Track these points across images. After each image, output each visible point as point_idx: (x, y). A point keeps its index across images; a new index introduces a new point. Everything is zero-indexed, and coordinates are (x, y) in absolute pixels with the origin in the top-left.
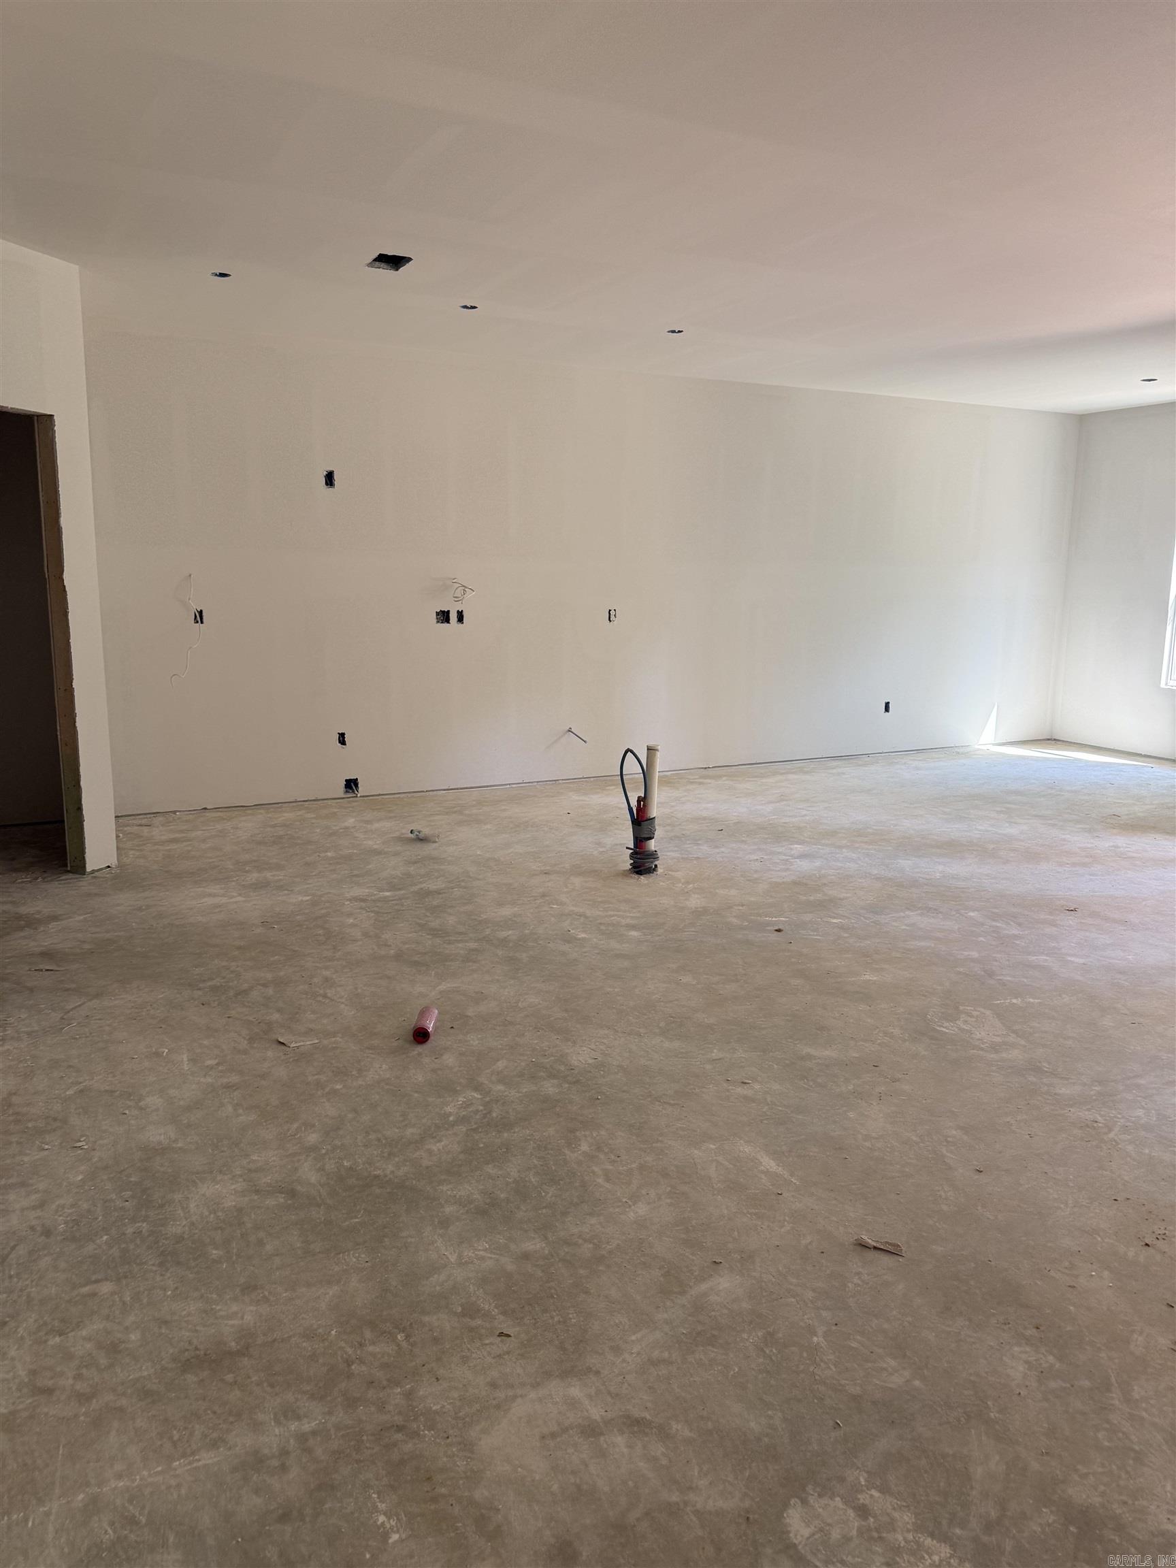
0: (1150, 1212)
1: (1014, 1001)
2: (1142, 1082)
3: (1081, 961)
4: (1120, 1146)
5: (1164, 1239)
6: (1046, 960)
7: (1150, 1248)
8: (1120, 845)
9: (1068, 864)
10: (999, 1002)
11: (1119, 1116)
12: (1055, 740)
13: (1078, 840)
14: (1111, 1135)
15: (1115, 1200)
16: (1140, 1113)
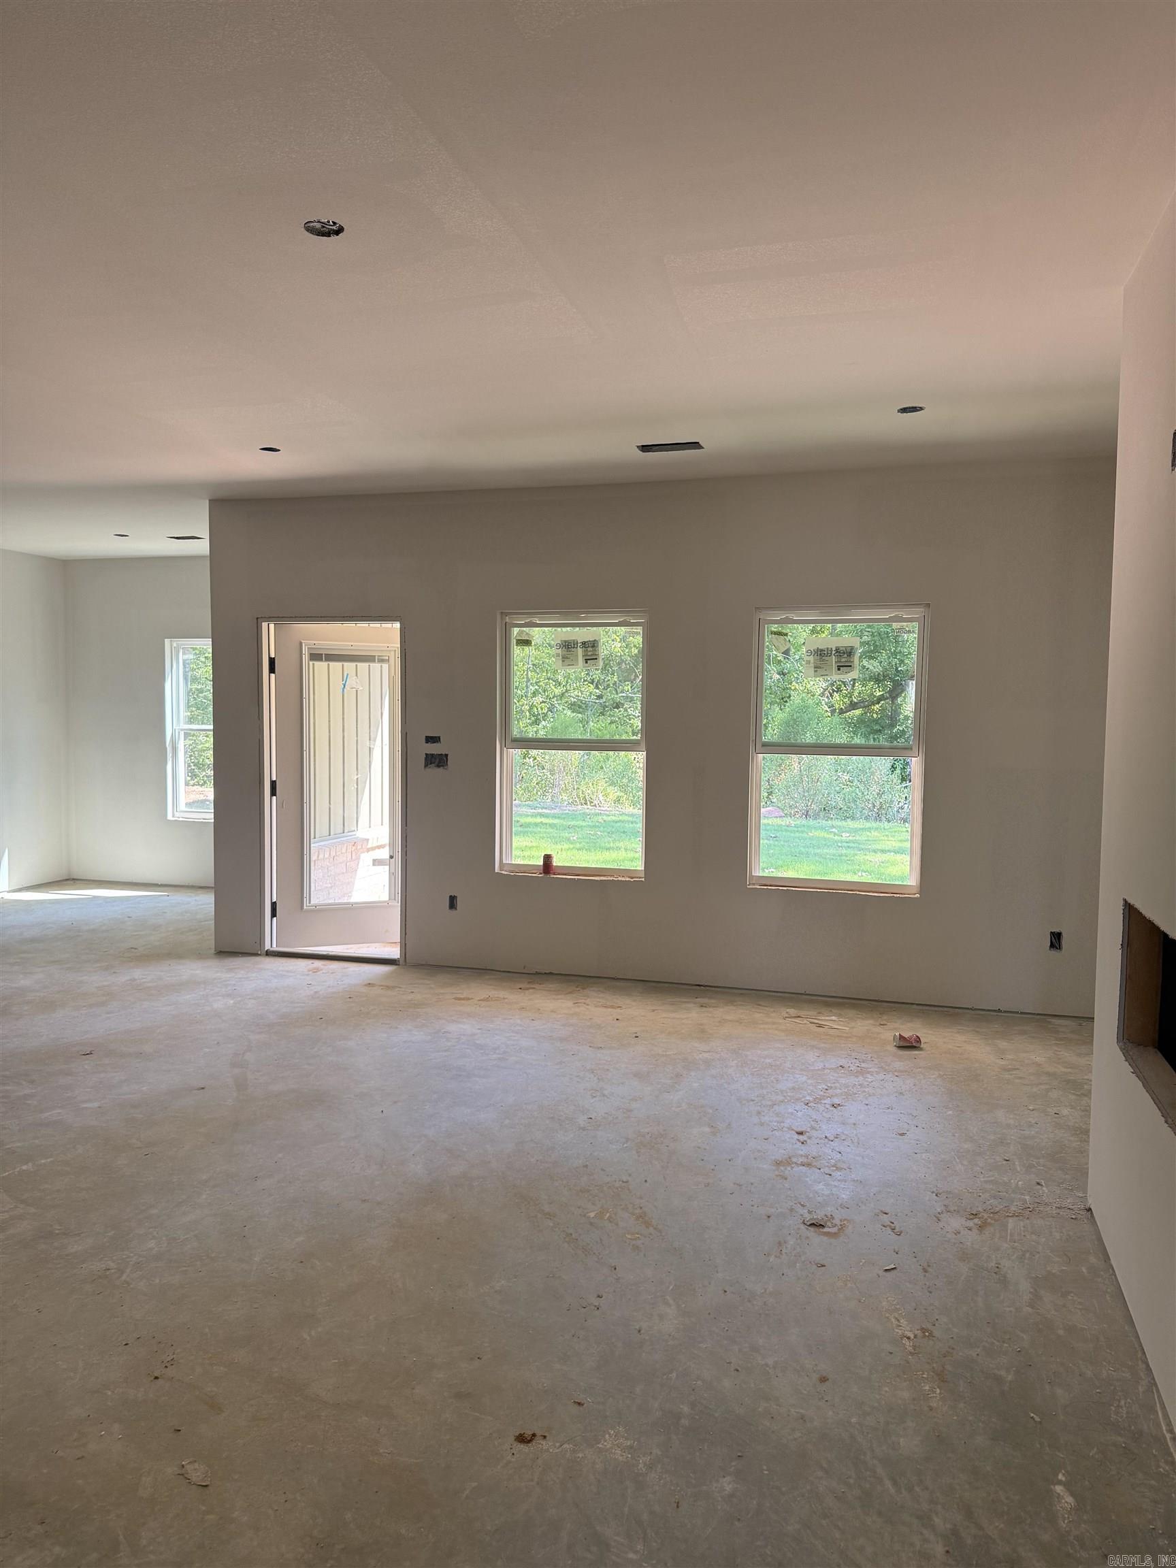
0: (160, 1342)
1: (24, 1167)
2: (154, 1211)
3: (96, 1104)
4: (131, 1286)
5: (172, 1365)
6: (59, 1113)
7: (159, 1380)
8: (136, 977)
9: (84, 1006)
10: (7, 1174)
11: (132, 1255)
12: (74, 879)
13: (95, 980)
14: (124, 1277)
15: (126, 1344)
16: (152, 1244)
